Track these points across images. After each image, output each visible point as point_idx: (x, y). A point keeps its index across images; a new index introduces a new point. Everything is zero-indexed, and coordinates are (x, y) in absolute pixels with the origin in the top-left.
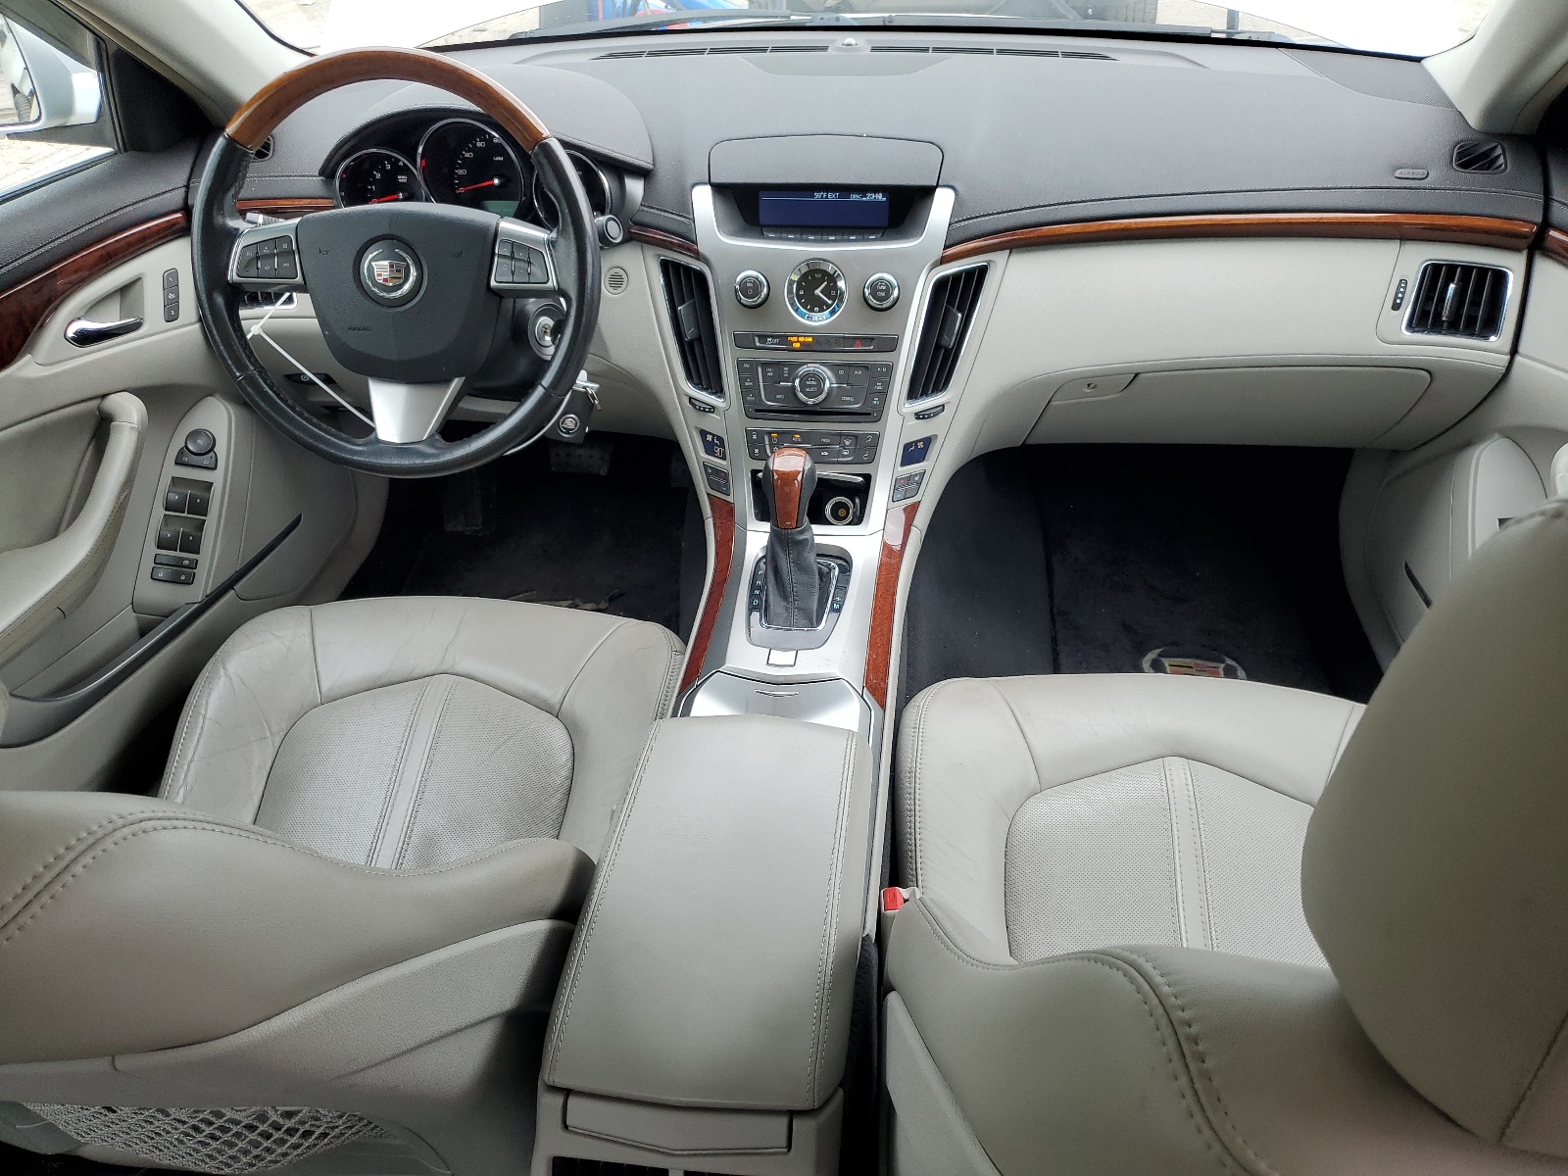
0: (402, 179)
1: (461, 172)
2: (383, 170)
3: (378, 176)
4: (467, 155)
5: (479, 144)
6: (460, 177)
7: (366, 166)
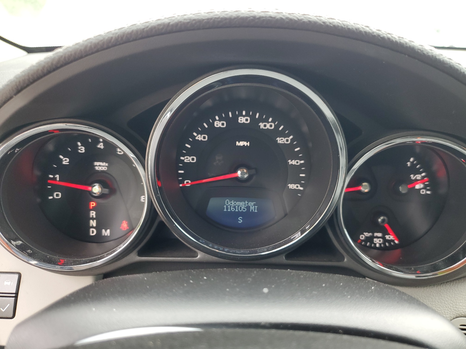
0: (101, 166)
1: (188, 159)
2: (73, 155)
3: (66, 161)
4: (200, 138)
5: (218, 124)
6: (187, 166)
7: (50, 147)
